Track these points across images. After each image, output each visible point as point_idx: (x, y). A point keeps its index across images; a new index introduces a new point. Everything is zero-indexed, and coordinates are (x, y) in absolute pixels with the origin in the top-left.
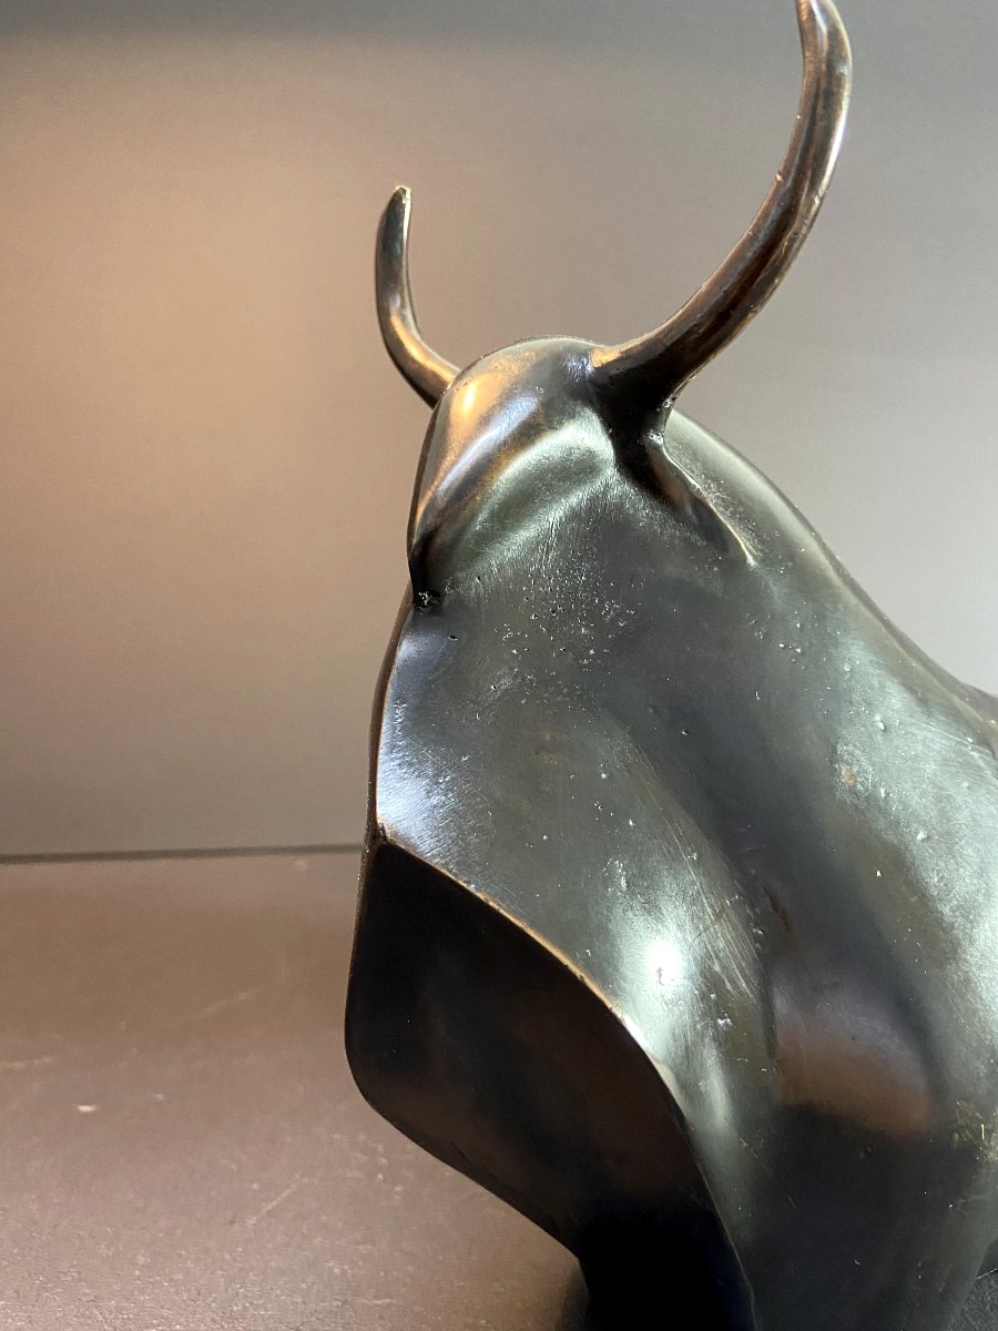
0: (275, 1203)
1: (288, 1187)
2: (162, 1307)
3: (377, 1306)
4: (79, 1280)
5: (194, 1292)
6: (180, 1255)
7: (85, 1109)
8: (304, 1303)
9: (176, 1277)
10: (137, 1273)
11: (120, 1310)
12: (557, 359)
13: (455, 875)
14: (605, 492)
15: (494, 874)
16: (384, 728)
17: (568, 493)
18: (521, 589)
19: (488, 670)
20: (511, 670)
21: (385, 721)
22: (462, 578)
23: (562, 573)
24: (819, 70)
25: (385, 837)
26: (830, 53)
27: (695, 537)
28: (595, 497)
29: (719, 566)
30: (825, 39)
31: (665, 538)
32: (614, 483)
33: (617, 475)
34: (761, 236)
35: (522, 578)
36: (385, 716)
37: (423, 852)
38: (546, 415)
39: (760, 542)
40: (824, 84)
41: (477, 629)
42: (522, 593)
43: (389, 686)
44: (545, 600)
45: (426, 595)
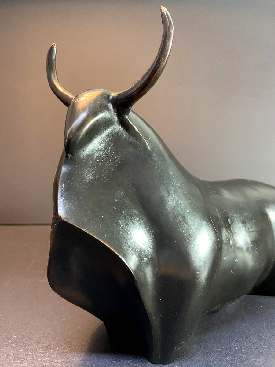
12: (102, 95)
13: (80, 227)
14: (115, 129)
15: (90, 226)
16: (59, 190)
17: (105, 129)
18: (94, 154)
19: (87, 174)
20: (92, 174)
21: (59, 188)
22: (79, 150)
23: (105, 150)
24: (167, 30)
25: (61, 219)
26: (169, 26)
27: (136, 141)
28: (112, 130)
29: (142, 148)
30: (168, 23)
31: (129, 141)
32: (117, 127)
33: (117, 125)
34: (152, 69)
35: (94, 151)
36: (59, 187)
37: (71, 222)
38: (100, 109)
39: (151, 143)
40: (168, 34)
41: (83, 164)
42: (95, 155)
43: (60, 179)
44: (100, 157)
45: (69, 155)
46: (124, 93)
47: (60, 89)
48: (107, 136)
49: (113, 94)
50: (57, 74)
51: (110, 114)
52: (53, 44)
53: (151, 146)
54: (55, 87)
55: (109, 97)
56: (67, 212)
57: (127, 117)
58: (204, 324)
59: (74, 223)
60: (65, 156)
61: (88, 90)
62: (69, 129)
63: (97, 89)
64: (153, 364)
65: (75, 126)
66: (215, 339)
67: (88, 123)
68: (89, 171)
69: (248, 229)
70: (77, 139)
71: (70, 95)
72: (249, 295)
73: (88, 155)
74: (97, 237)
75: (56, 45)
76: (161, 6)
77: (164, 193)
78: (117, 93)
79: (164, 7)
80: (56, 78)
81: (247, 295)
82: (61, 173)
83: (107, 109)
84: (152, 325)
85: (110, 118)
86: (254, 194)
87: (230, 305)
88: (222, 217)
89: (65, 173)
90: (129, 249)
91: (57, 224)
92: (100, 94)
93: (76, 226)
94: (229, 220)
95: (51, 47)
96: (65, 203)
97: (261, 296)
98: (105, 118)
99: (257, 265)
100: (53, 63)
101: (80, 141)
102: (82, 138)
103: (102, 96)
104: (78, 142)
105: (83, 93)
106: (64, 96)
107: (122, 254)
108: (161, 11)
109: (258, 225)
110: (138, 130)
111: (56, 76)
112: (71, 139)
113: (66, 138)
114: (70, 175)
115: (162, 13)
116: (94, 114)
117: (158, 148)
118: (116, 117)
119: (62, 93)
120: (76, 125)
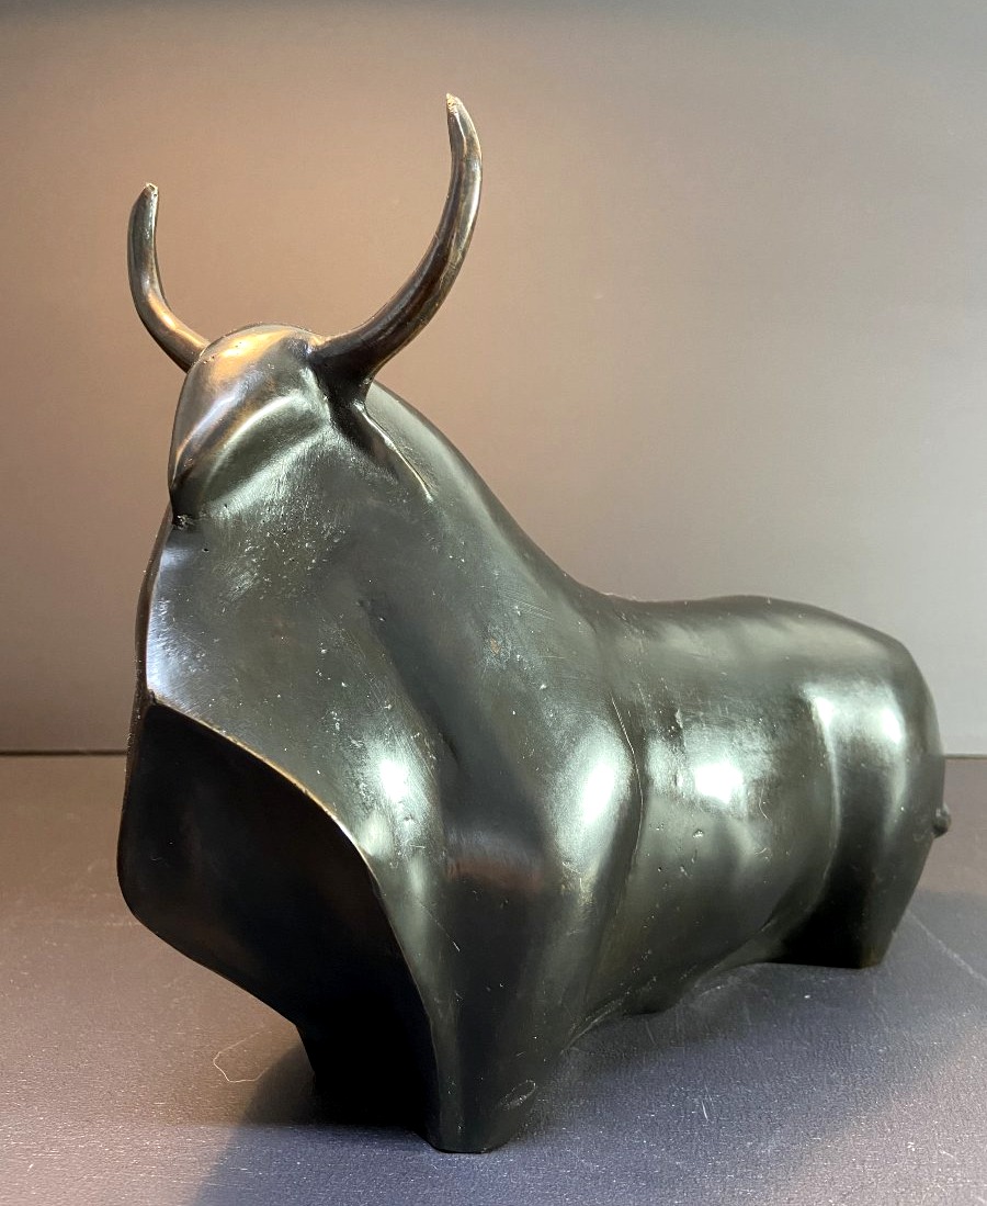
12: (285, 343)
13: (211, 725)
14: (322, 444)
15: (240, 723)
16: (151, 619)
17: (294, 443)
18: (259, 514)
19: (234, 575)
20: (252, 574)
21: (152, 614)
22: (212, 504)
23: (291, 502)
24: (461, 166)
25: (154, 700)
26: (469, 155)
27: (390, 478)
28: (314, 447)
29: (407, 499)
30: (465, 145)
31: (367, 478)
32: (329, 437)
33: (332, 431)
34: (424, 273)
35: (258, 506)
36: (152, 610)
37: (185, 708)
38: (277, 386)
39: (437, 483)
40: (464, 177)
41: (224, 544)
42: (260, 517)
43: (155, 587)
44: (277, 522)
45: (183, 519)
46: (347, 337)
47: (169, 320)
48: (300, 461)
49: (316, 341)
50: (158, 275)
51: (306, 398)
52: (148, 185)
53: (436, 493)
54: (152, 313)
55: (305, 350)
56: (173, 683)
57: (360, 407)
58: (617, 1043)
59: (193, 712)
60: (170, 520)
61: (245, 328)
62: (181, 443)
63: (272, 323)
64: (441, 1154)
65: (200, 435)
66: (644, 1088)
67: (240, 425)
68: (242, 564)
69: (741, 744)
70: (208, 471)
71: (197, 338)
72: (775, 965)
73: (238, 518)
74: (259, 753)
75: (156, 188)
76: (448, 95)
77: (470, 630)
78: (328, 339)
79: (457, 99)
80: (157, 287)
81: (766, 965)
82: (157, 570)
83: (299, 383)
84: (432, 1023)
85: (308, 411)
86: (771, 639)
87: (707, 993)
88: (656, 706)
89: (168, 571)
90: (356, 790)
91: (143, 716)
92: (277, 340)
93: (197, 719)
94: (678, 715)
95: (143, 194)
96: (168, 656)
97: (811, 968)
98: (292, 410)
99: (765, 854)
100: (147, 242)
101: (216, 477)
102: (221, 469)
103: (282, 347)
104: (209, 481)
105: (229, 338)
106: (179, 341)
107: (331, 803)
108: (448, 110)
109: (774, 735)
110: (393, 445)
111: (156, 280)
112: (188, 472)
113: (173, 467)
114: (184, 577)
115: (450, 115)
116: (257, 399)
117: (459, 497)
118: (326, 406)
119: (172, 333)
120: (204, 430)
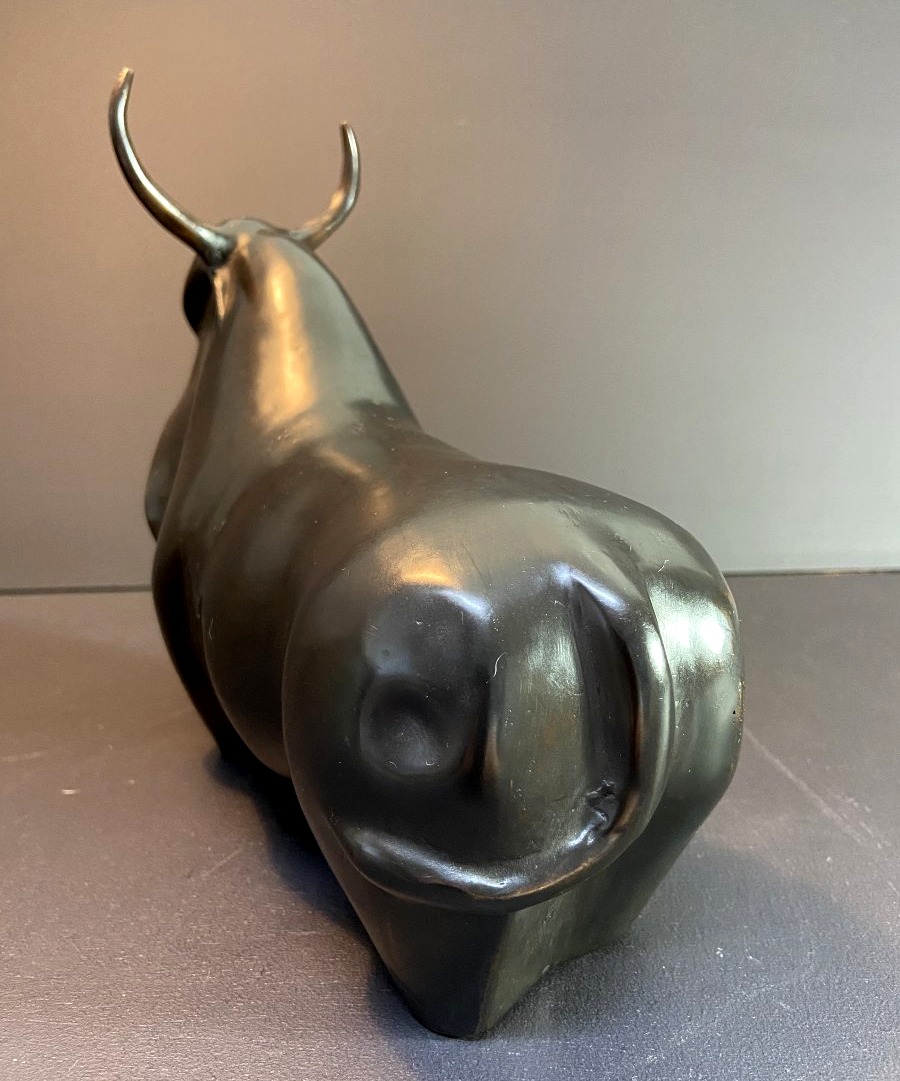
0: (225, 861)
1: (236, 848)
2: (128, 941)
3: (304, 936)
4: (60, 923)
5: (155, 929)
6: (145, 902)
7: (68, 792)
8: (246, 935)
9: (141, 919)
10: (109, 916)
11: (93, 944)
